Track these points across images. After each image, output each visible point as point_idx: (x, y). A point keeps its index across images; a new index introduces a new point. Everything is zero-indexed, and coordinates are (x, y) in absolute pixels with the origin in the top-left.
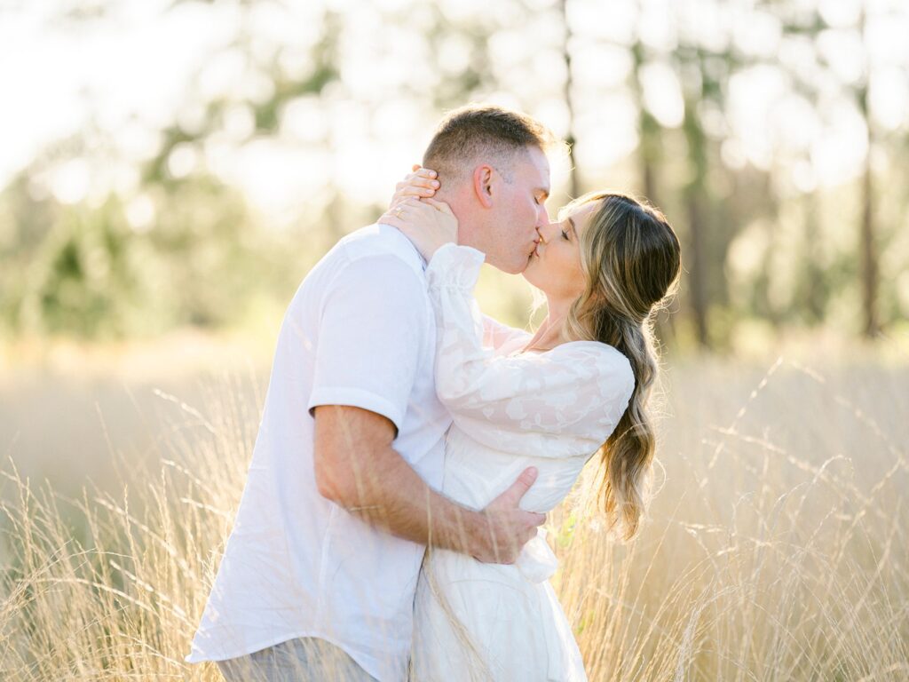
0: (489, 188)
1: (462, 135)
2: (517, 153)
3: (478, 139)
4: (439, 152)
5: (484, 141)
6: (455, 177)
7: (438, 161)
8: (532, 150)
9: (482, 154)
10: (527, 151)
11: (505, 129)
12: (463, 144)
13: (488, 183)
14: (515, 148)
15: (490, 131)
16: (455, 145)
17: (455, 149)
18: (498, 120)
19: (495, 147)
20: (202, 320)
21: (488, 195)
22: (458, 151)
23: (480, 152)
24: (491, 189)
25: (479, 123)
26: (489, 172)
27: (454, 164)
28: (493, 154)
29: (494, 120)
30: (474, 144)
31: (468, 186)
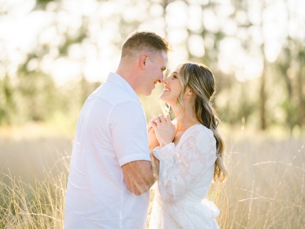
0: (145, 63)
1: (139, 41)
2: (157, 52)
3: (144, 44)
4: (129, 46)
5: (146, 45)
6: (133, 56)
7: (128, 49)
8: (163, 52)
9: (145, 50)
10: (161, 52)
11: (155, 43)
12: (139, 45)
13: (145, 61)
14: (157, 50)
15: (149, 42)
16: (135, 44)
17: (135, 46)
18: (153, 38)
19: (150, 49)
20: (36, 118)
21: (144, 65)
22: (136, 47)
23: (144, 49)
24: (146, 63)
25: (146, 38)
26: (146, 57)
27: (133, 51)
28: (149, 51)
29: (152, 38)
30: (143, 46)
31: (138, 61)
